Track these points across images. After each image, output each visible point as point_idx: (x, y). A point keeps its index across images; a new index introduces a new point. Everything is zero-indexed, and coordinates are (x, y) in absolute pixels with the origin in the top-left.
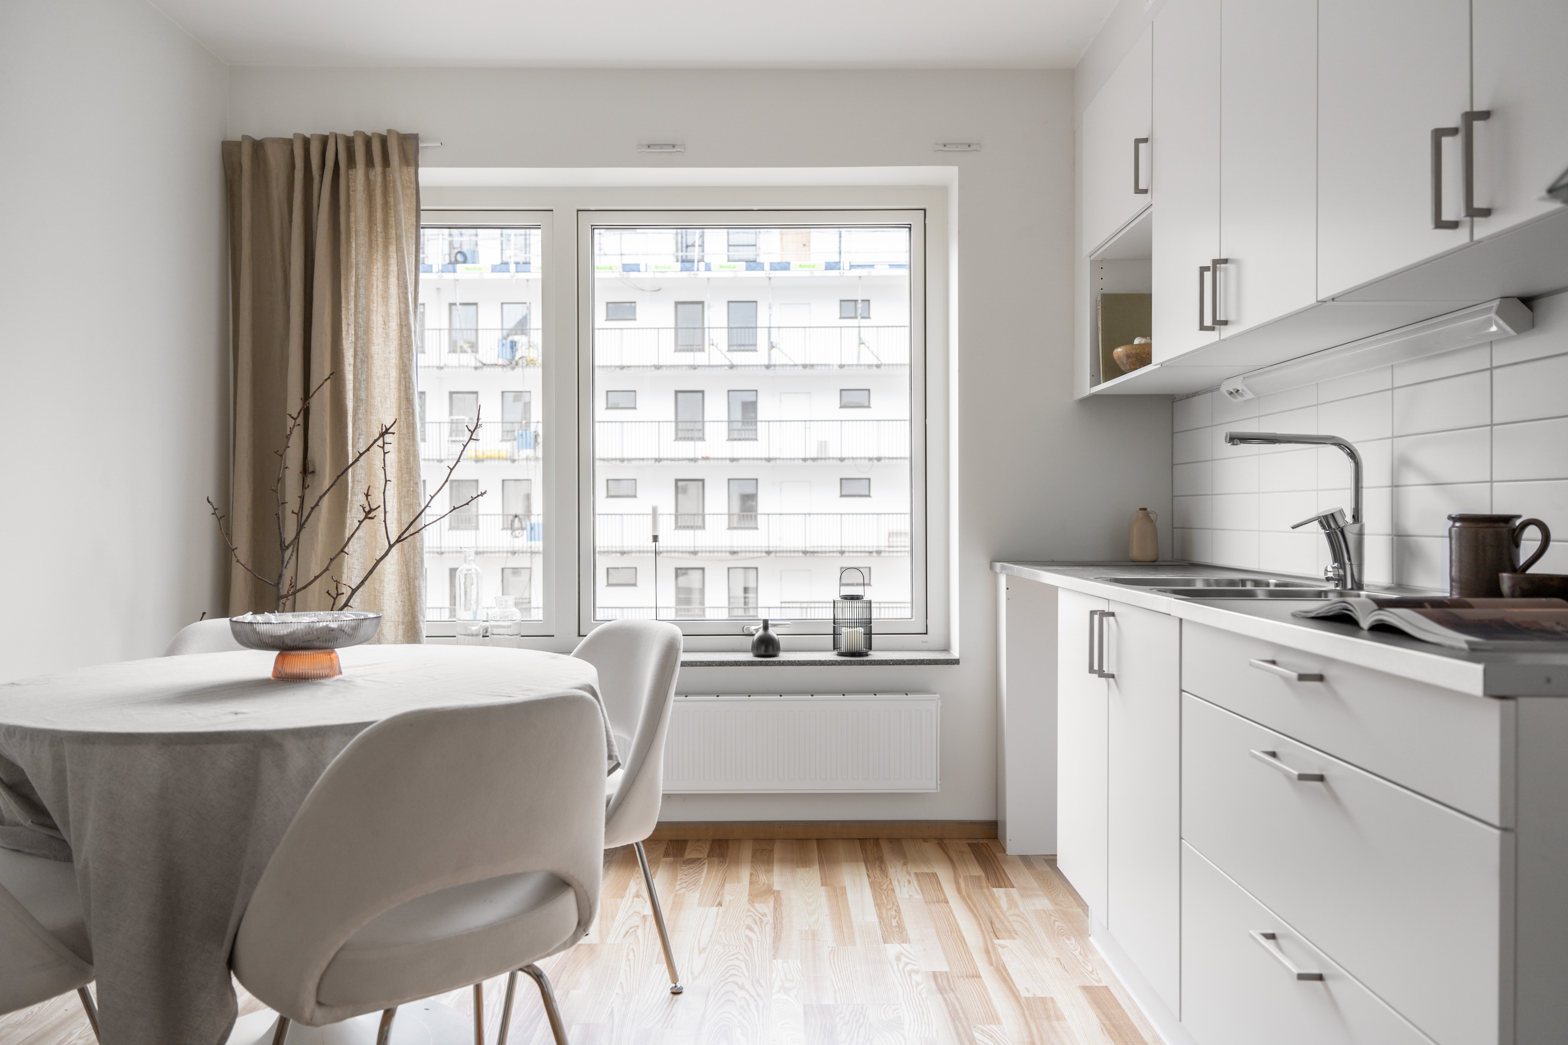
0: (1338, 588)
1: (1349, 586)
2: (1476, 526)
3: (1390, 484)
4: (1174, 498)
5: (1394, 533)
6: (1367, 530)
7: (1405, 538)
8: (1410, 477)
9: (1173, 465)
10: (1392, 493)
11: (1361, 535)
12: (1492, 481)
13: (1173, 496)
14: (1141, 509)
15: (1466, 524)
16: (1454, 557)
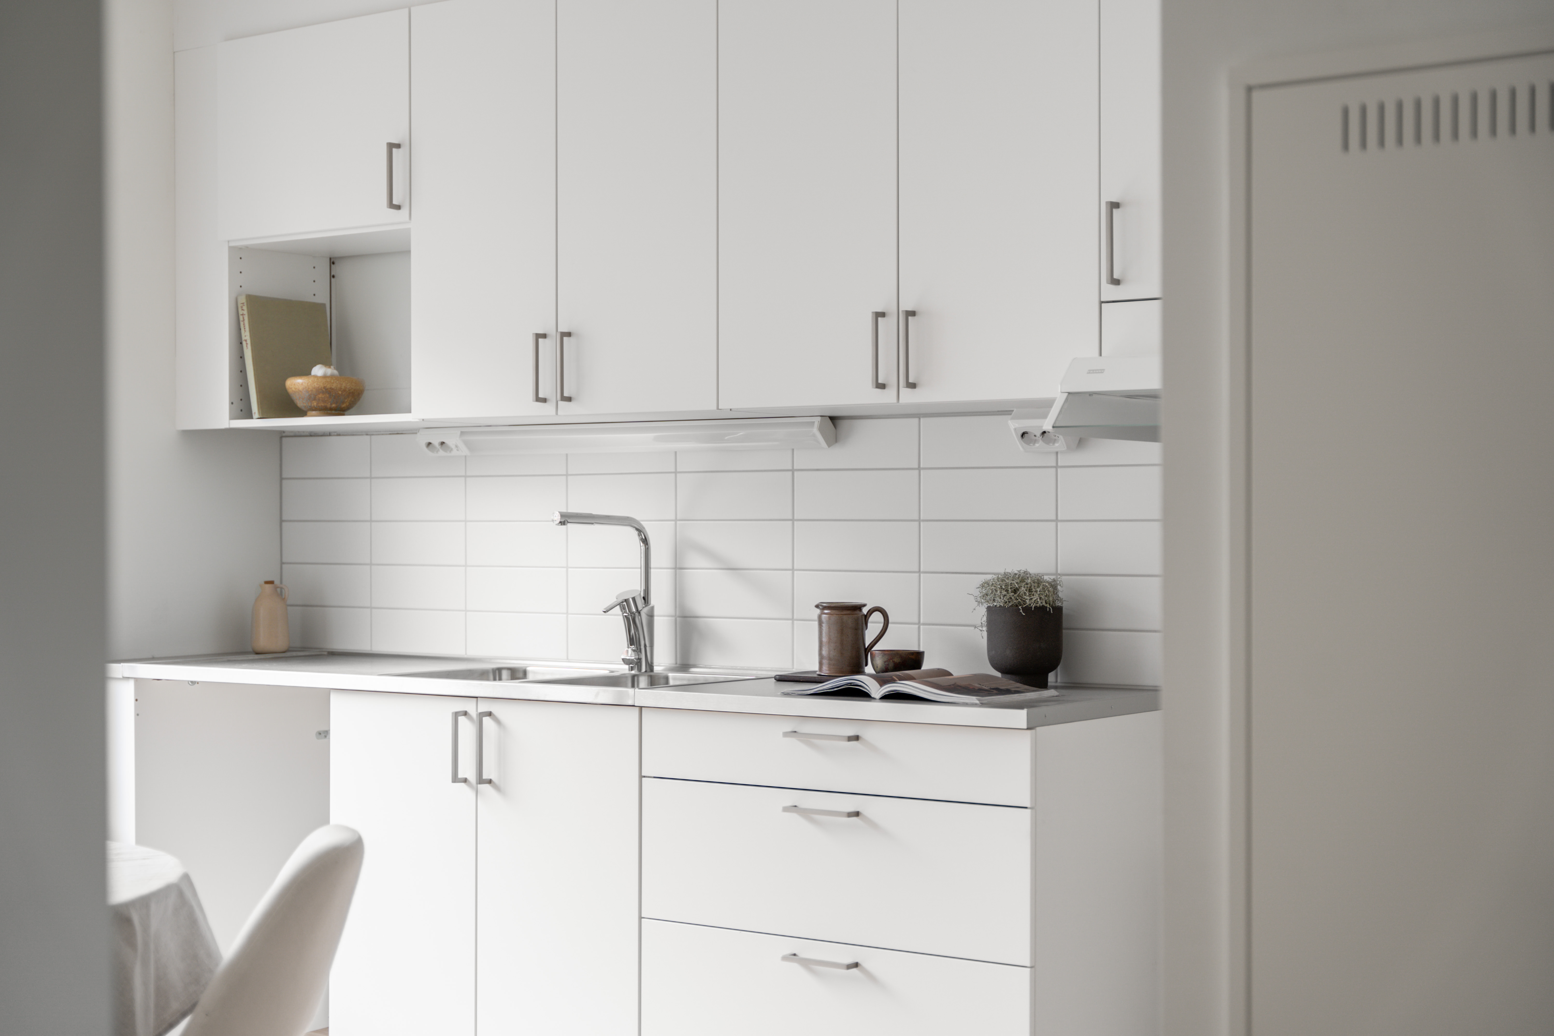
0: (633, 672)
1: (644, 669)
2: (842, 613)
3: (673, 566)
4: (284, 566)
5: (678, 614)
6: (656, 612)
7: (692, 619)
8: (694, 560)
9: (281, 521)
10: (676, 575)
11: (651, 616)
12: (793, 570)
13: (282, 563)
14: (267, 583)
15: (834, 612)
16: (825, 639)
